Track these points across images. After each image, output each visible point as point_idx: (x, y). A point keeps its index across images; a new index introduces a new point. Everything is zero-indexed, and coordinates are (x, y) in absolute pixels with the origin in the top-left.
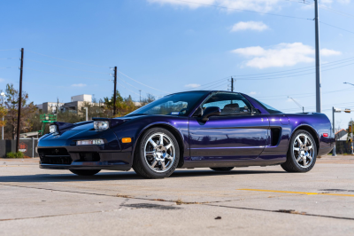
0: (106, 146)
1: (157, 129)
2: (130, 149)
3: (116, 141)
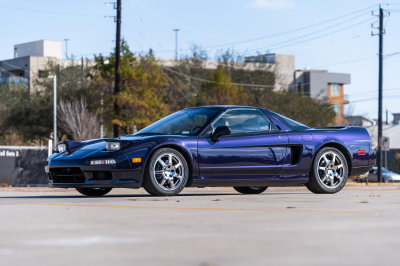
0: (118, 166)
1: (166, 149)
2: (140, 168)
3: (127, 161)
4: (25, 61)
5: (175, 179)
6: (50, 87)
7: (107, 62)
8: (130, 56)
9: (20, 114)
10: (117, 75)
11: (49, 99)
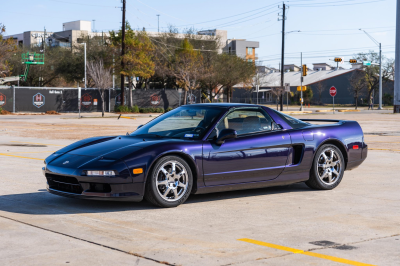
1: (169, 157)
2: (142, 180)
4: (69, 33)
5: (179, 189)
6: (82, 50)
7: (117, 35)
8: (131, 32)
9: (64, 66)
10: (123, 44)
11: (82, 57)
